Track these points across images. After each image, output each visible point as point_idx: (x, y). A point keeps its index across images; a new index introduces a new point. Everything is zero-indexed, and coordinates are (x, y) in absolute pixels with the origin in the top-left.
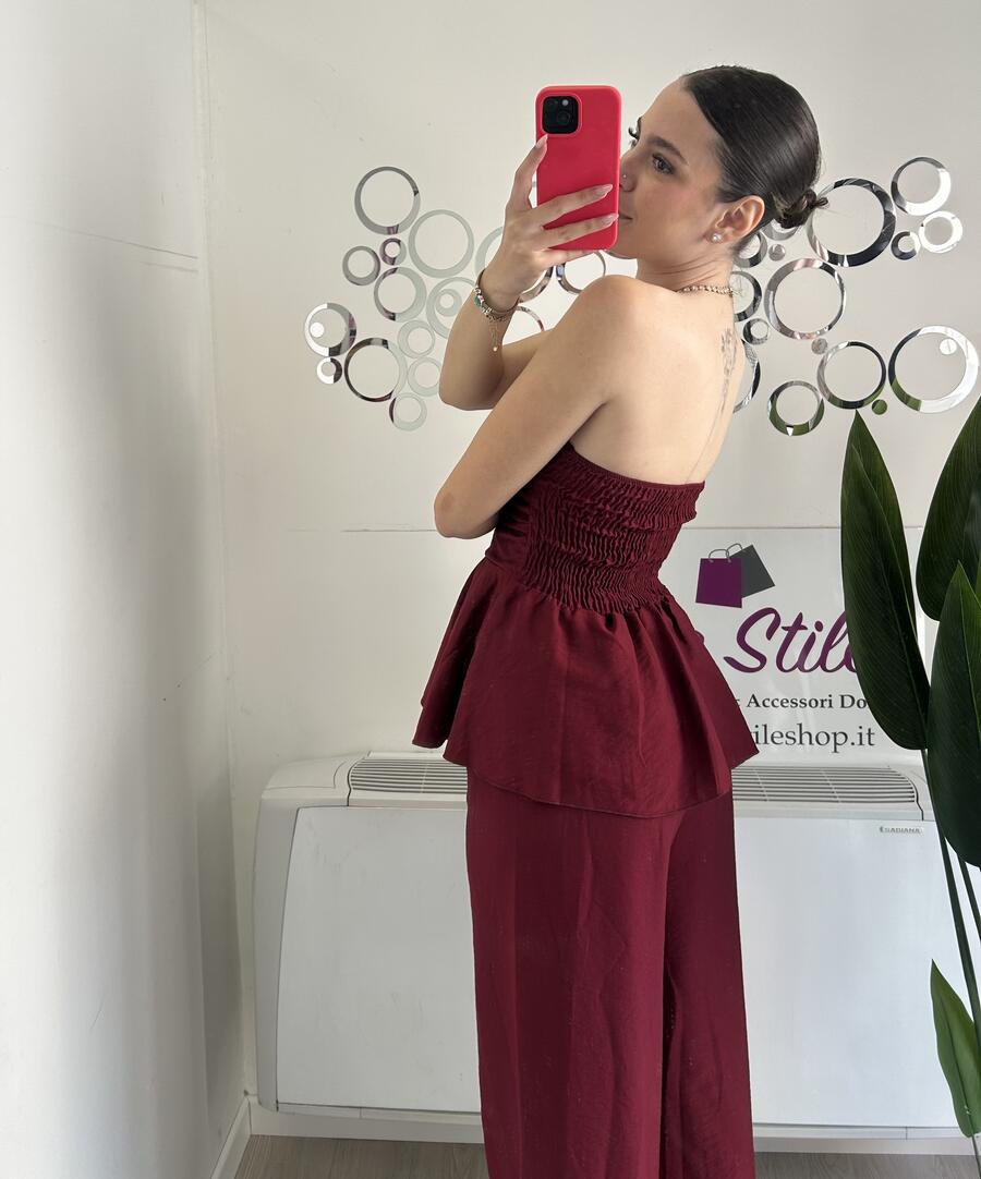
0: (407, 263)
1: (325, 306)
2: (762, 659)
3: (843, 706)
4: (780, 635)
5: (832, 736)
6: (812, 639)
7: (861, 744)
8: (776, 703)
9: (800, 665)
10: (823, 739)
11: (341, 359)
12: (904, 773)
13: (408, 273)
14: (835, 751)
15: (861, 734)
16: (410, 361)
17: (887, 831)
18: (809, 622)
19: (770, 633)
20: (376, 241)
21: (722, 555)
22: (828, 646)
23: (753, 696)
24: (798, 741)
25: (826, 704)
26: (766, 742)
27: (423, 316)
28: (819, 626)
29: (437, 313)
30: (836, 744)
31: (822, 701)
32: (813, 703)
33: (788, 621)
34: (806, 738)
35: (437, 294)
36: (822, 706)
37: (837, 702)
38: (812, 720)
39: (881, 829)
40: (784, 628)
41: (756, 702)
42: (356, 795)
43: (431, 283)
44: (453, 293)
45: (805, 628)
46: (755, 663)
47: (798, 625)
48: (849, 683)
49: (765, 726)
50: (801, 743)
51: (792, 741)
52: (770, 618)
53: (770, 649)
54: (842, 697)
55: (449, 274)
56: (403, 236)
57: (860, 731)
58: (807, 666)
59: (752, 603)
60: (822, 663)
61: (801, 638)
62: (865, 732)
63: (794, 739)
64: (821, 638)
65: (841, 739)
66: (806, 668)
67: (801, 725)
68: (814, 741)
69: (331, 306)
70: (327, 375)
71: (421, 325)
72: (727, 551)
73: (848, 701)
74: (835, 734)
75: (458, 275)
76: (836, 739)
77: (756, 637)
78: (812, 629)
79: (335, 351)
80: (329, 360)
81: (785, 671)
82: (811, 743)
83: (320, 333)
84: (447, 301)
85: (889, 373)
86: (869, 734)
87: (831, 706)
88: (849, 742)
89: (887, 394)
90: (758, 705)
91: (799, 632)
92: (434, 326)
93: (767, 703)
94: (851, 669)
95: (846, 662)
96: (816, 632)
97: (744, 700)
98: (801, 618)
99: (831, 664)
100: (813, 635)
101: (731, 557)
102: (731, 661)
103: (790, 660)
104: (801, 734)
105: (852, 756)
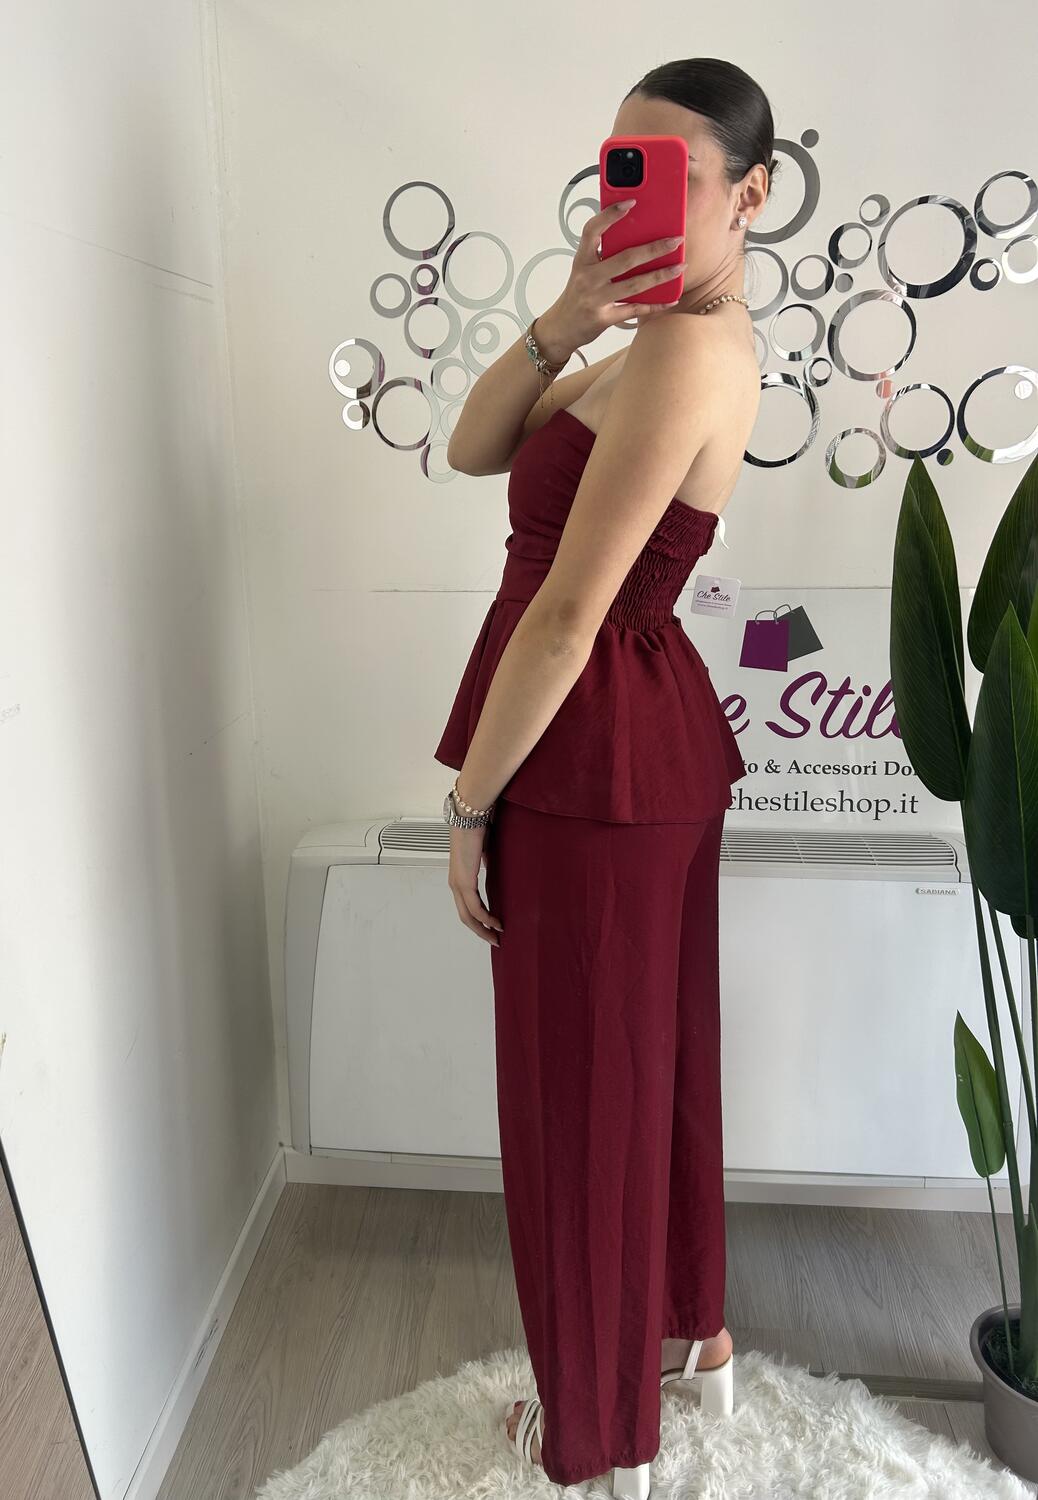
0: (440, 292)
1: (353, 342)
2: (806, 725)
3: (887, 773)
4: (826, 699)
5: (874, 804)
6: (858, 704)
7: (904, 811)
8: (818, 769)
9: (845, 731)
10: (864, 806)
11: (369, 401)
12: (948, 840)
13: (441, 303)
14: (877, 818)
15: (904, 802)
16: (443, 404)
17: (924, 892)
18: (856, 687)
19: (815, 699)
20: (405, 267)
21: (770, 617)
22: (875, 711)
23: (795, 762)
24: (839, 808)
25: (870, 771)
26: (806, 809)
27: (457, 353)
28: (867, 691)
29: (472, 349)
30: (877, 811)
31: (866, 767)
32: (856, 770)
33: (834, 685)
34: (847, 805)
35: (473, 327)
36: (866, 773)
37: (881, 768)
38: (855, 787)
39: (917, 891)
40: (830, 693)
41: (797, 768)
42: (386, 853)
43: (466, 315)
44: (491, 327)
45: (852, 692)
46: (799, 728)
47: (845, 690)
48: (895, 749)
49: (806, 793)
50: (842, 810)
51: (833, 808)
52: (818, 681)
53: (814, 715)
54: (887, 763)
55: (488, 305)
56: (436, 262)
57: (903, 798)
58: (852, 731)
59: (798, 667)
60: (868, 728)
61: (847, 703)
62: (908, 799)
63: (835, 807)
64: (869, 703)
65: (883, 806)
66: (851, 733)
67: (842, 792)
68: (855, 808)
69: (359, 342)
70: (354, 419)
71: (455, 362)
72: (775, 612)
73: (892, 768)
74: (877, 802)
75: (496, 307)
76: (877, 807)
77: (800, 702)
78: (859, 693)
79: (363, 392)
80: (357, 403)
81: (829, 737)
82: (852, 810)
83: (344, 373)
84: (483, 336)
85: (958, 421)
86: (913, 802)
87: (874, 773)
88: (891, 809)
89: (955, 444)
90: (799, 772)
91: (847, 697)
92: (468, 365)
93: (809, 769)
94: (897, 735)
95: (892, 728)
96: (863, 696)
97: (784, 765)
98: (848, 681)
99: (877, 729)
100: (860, 700)
101: (779, 619)
102: (773, 726)
103: (834, 725)
104: (842, 802)
105: (894, 823)
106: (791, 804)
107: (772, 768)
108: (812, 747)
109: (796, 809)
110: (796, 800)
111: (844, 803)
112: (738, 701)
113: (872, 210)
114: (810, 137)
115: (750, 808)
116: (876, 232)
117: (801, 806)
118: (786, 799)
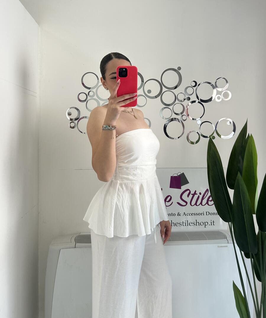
0: (95, 97)
2: (186, 203)
3: (207, 215)
4: (191, 196)
5: (204, 223)
6: (199, 197)
7: (211, 225)
8: (190, 214)
10: (202, 224)
11: (76, 122)
12: (222, 232)
13: (95, 99)
14: (205, 227)
15: (211, 222)
19: (188, 196)
20: (87, 91)
21: (176, 175)
22: (203, 199)
24: (196, 225)
26: (188, 225)
28: (200, 194)
30: (205, 225)
31: (202, 214)
32: (199, 214)
33: (192, 192)
36: (202, 215)
37: (205, 214)
38: (200, 219)
39: (218, 246)
40: (191, 194)
41: (185, 214)
42: (77, 244)
43: (101, 102)
46: (184, 204)
47: (195, 193)
49: (187, 221)
50: (197, 225)
51: (194, 225)
52: (189, 191)
54: (206, 212)
56: (94, 90)
59: (184, 188)
60: (201, 203)
61: (196, 197)
62: (212, 222)
64: (201, 197)
65: (206, 224)
66: (197, 205)
67: (196, 220)
68: (200, 225)
73: (208, 213)
74: (205, 223)
76: (205, 224)
77: (185, 197)
78: (198, 194)
81: (192, 206)
86: (213, 222)
88: (208, 224)
89: (215, 135)
90: (185, 215)
91: (195, 195)
93: (188, 214)
95: (207, 203)
97: (182, 214)
98: (196, 191)
99: (203, 204)
100: (199, 196)
101: (178, 176)
102: (178, 203)
103: (193, 202)
104: (196, 223)
105: (209, 228)
106: (184, 224)
107: (179, 215)
108: (188, 209)
109: (185, 225)
110: (185, 223)
111: (197, 223)
112: (170, 197)
113: (194, 84)
114: (179, 68)
115: (174, 226)
116: (195, 88)
117: (187, 225)
118: (183, 223)
